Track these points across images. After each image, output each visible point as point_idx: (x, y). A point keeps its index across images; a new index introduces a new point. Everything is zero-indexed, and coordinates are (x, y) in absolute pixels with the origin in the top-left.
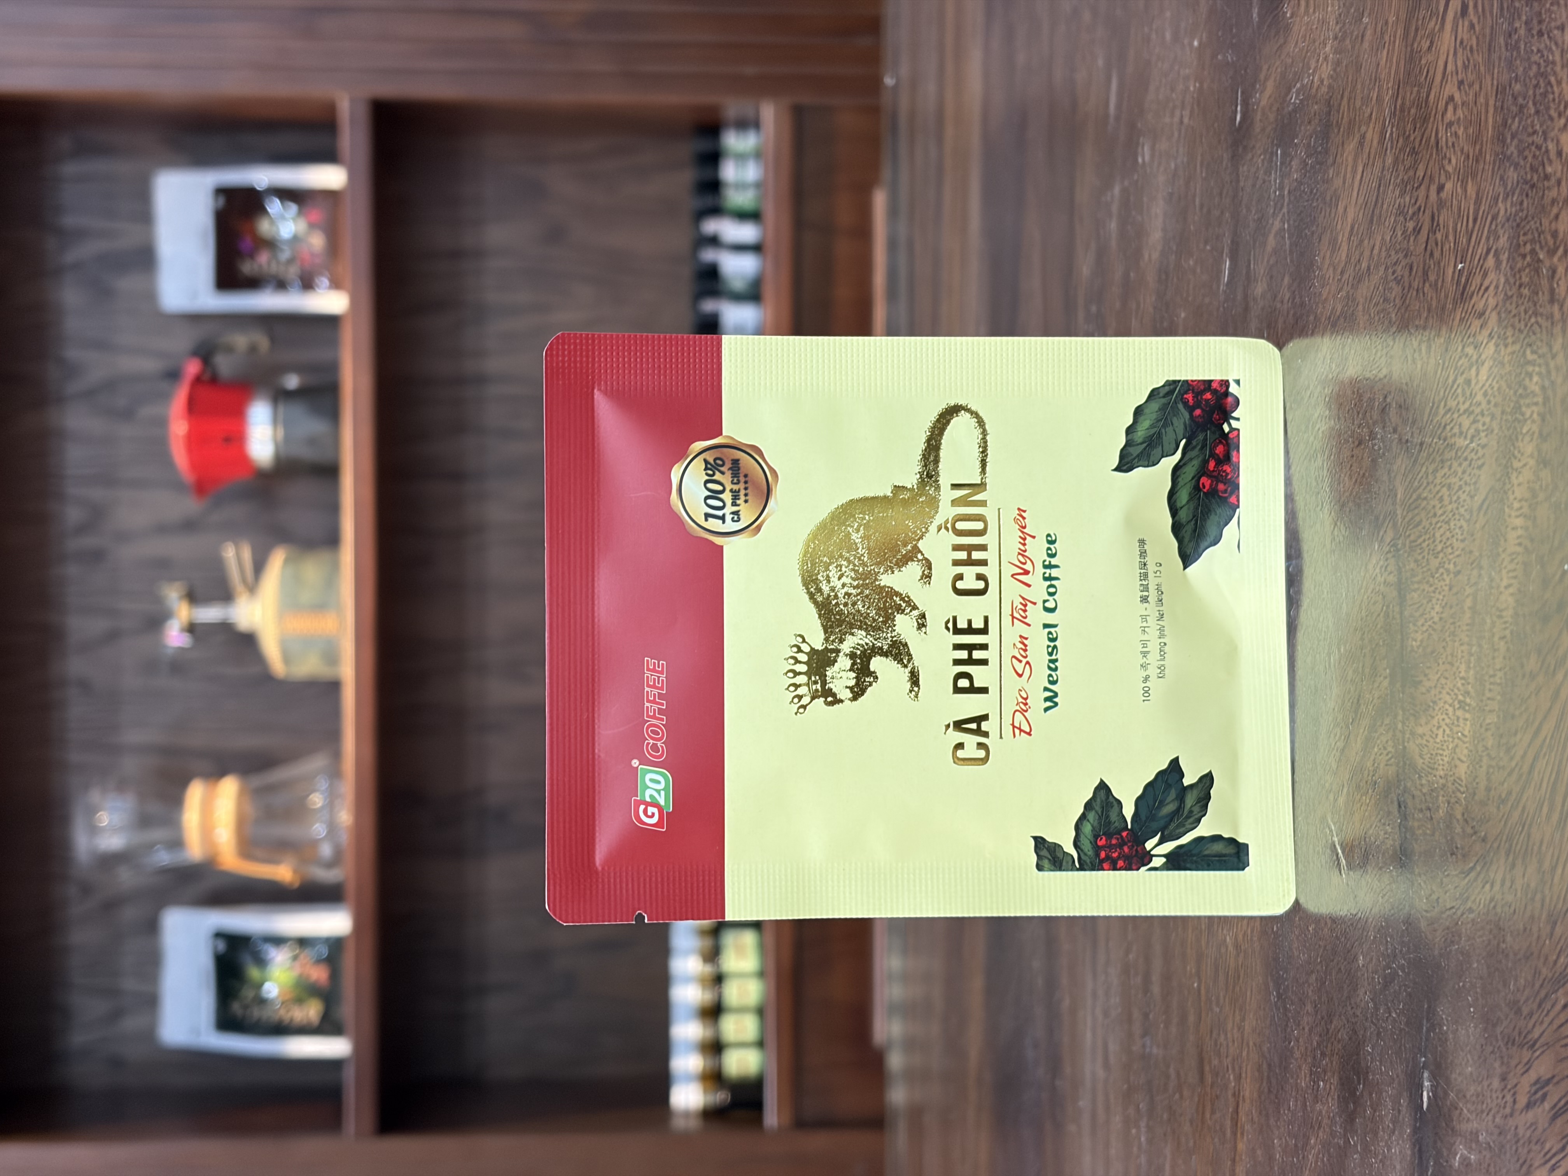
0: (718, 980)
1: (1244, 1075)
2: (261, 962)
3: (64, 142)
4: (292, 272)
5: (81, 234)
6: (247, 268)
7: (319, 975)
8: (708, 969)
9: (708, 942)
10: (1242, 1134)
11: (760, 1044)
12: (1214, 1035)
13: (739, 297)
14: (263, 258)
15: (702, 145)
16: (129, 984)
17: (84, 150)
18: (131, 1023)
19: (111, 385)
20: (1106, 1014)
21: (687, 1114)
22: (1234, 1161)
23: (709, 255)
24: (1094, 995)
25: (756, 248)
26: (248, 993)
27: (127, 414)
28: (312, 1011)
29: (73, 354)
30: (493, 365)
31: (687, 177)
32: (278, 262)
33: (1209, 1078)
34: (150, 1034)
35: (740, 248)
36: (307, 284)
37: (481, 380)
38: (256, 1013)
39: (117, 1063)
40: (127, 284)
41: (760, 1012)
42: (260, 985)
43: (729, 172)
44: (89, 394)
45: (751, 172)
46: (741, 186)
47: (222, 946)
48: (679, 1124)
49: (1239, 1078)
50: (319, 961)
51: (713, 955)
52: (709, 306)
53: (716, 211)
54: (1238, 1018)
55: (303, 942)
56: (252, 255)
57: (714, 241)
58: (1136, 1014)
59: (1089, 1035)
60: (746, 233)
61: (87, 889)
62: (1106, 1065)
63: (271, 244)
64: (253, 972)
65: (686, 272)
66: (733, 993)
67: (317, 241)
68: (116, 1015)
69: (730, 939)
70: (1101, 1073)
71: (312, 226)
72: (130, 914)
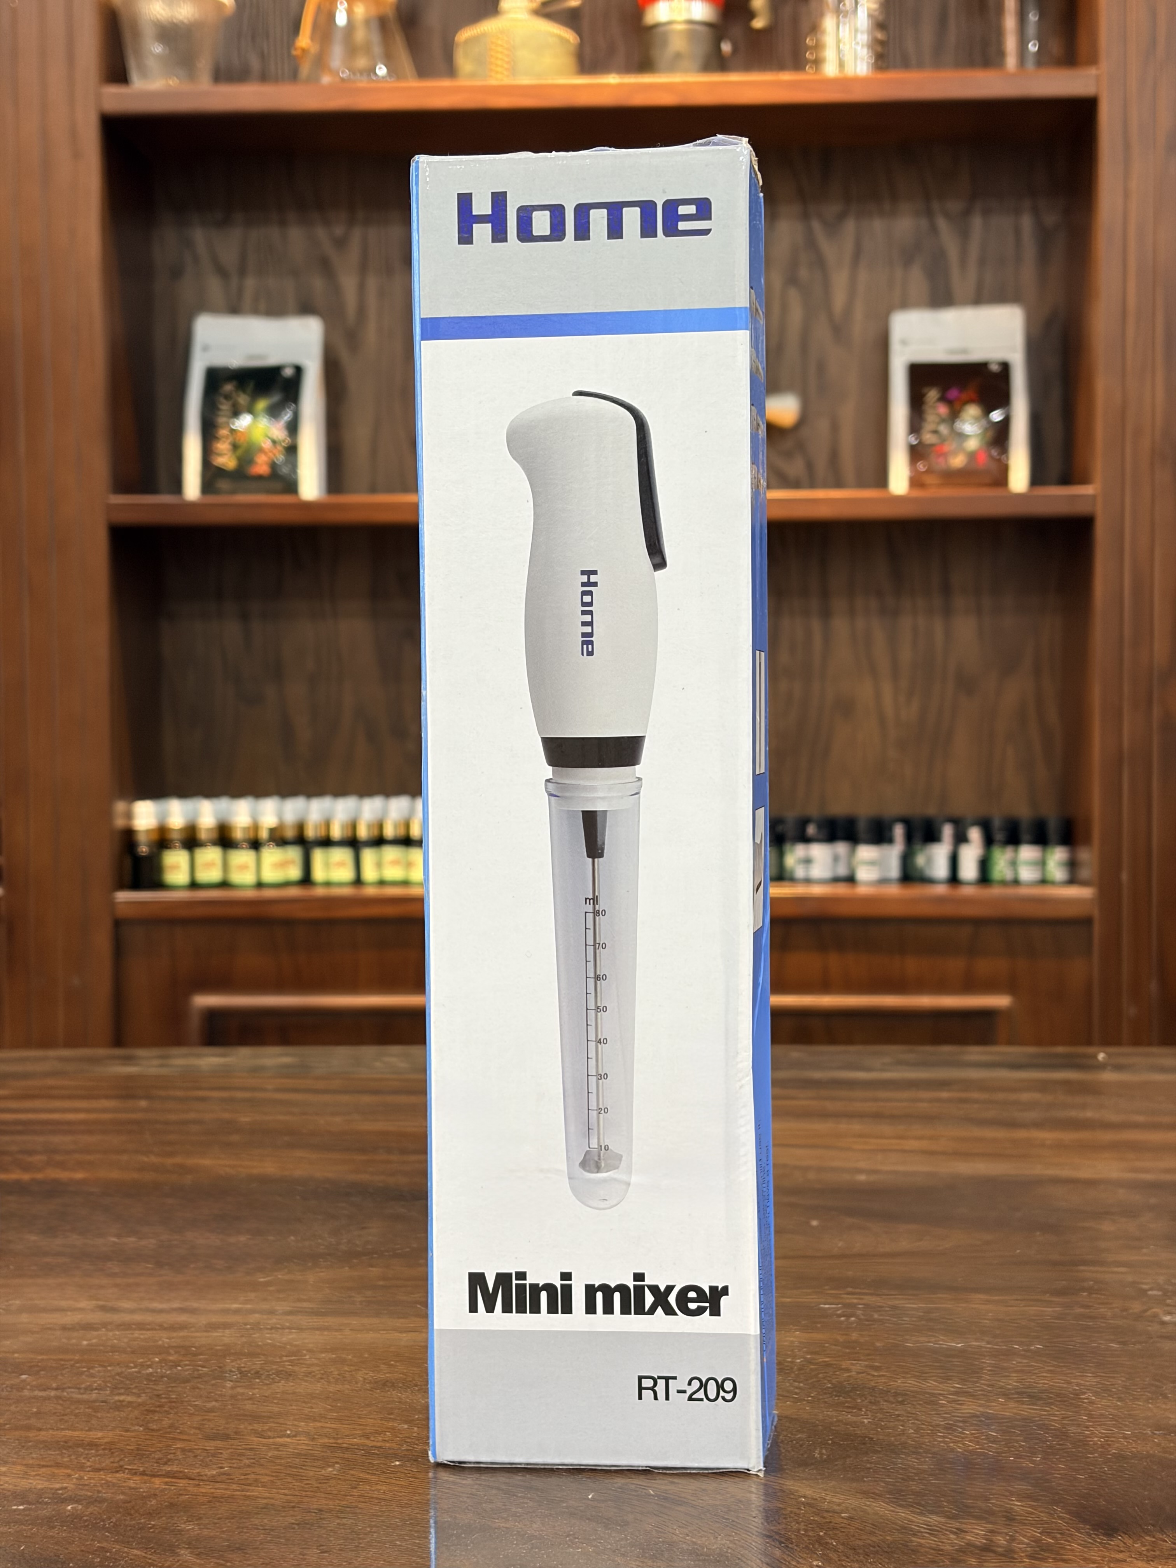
0: (255, 845)
1: (218, 1485)
2: (274, 412)
3: (1051, 219)
4: (928, 438)
5: (964, 234)
6: (932, 394)
7: (261, 467)
8: (264, 835)
9: (290, 834)
10: (166, 1483)
11: (194, 885)
12: (248, 1453)
13: (907, 860)
14: (943, 410)
15: (1053, 826)
16: (250, 283)
17: (1044, 238)
18: (214, 286)
19: (820, 263)
20: (256, 1327)
21: (129, 815)
22: (143, 1474)
23: (947, 831)
24: (272, 1312)
25: (954, 879)
26: (243, 399)
27: (792, 280)
28: (226, 460)
29: (850, 226)
30: (840, 625)
31: (1024, 812)
32: (939, 423)
33: (211, 1445)
34: (205, 306)
35: (954, 861)
36: (916, 453)
37: (826, 614)
38: (225, 407)
39: (176, 273)
40: (917, 278)
41: (224, 884)
42: (250, 410)
43: (1028, 852)
44: (811, 243)
45: (1027, 874)
46: (1014, 864)
47: (288, 372)
48: (120, 806)
49: (213, 1480)
50: (273, 466)
51: (279, 839)
52: (899, 831)
53: (989, 841)
54: (265, 1479)
55: (292, 450)
56: (943, 399)
57: (961, 838)
58: (258, 1362)
59: (235, 1306)
60: (969, 870)
61: (341, 243)
62: (212, 1327)
63: (955, 415)
64: (262, 404)
65: (931, 811)
66: (242, 858)
67: (958, 461)
68: (222, 272)
69: (294, 854)
70: (203, 1320)
71: (972, 456)
72: (318, 284)
